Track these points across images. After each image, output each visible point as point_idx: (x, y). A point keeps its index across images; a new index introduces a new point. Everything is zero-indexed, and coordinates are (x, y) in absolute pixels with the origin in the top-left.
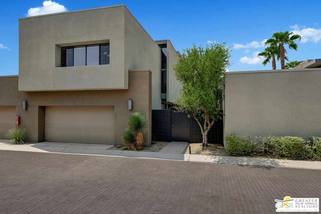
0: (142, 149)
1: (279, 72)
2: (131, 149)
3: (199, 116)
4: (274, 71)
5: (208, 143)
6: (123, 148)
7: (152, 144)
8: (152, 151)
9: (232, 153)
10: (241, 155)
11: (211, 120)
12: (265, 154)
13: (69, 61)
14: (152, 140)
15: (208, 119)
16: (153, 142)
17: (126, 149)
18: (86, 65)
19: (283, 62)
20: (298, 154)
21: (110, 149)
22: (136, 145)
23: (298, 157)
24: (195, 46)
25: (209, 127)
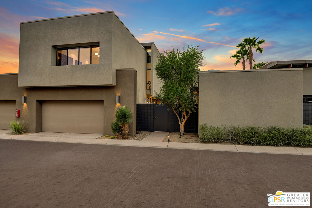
0: (128, 138)
1: (248, 72)
2: (117, 138)
3: (177, 109)
4: (244, 71)
5: (185, 132)
6: (111, 137)
7: (137, 133)
8: (136, 140)
9: (204, 141)
10: (212, 142)
11: (187, 113)
12: (232, 142)
13: (64, 61)
14: (137, 130)
15: (185, 112)
16: (138, 132)
17: (114, 138)
18: (79, 64)
19: (251, 63)
20: (258, 141)
21: (99, 138)
22: (122, 135)
23: (259, 143)
24: (173, 49)
25: (186, 119)
